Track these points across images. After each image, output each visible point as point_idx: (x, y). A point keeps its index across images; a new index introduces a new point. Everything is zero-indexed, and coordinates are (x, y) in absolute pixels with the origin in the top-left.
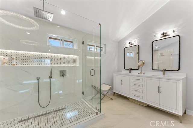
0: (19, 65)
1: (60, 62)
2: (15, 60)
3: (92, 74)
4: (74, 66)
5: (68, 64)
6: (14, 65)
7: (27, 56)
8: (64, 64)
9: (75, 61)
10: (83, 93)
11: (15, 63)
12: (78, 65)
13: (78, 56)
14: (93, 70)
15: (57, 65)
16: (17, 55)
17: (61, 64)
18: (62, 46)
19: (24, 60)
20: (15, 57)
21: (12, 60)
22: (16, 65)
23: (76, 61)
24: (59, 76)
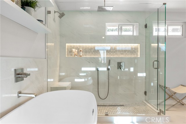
0: (84, 56)
1: (118, 52)
2: (82, 52)
3: (156, 66)
4: (134, 57)
5: (126, 55)
6: (81, 56)
7: (89, 48)
8: (122, 55)
9: (135, 51)
10: (145, 93)
11: (82, 55)
12: (139, 56)
13: (139, 45)
14: (156, 61)
15: (114, 56)
16: (83, 48)
17: (119, 55)
18: (120, 34)
19: (88, 52)
20: (81, 50)
21: (80, 52)
22: (82, 57)
23: (137, 51)
24: (117, 68)
